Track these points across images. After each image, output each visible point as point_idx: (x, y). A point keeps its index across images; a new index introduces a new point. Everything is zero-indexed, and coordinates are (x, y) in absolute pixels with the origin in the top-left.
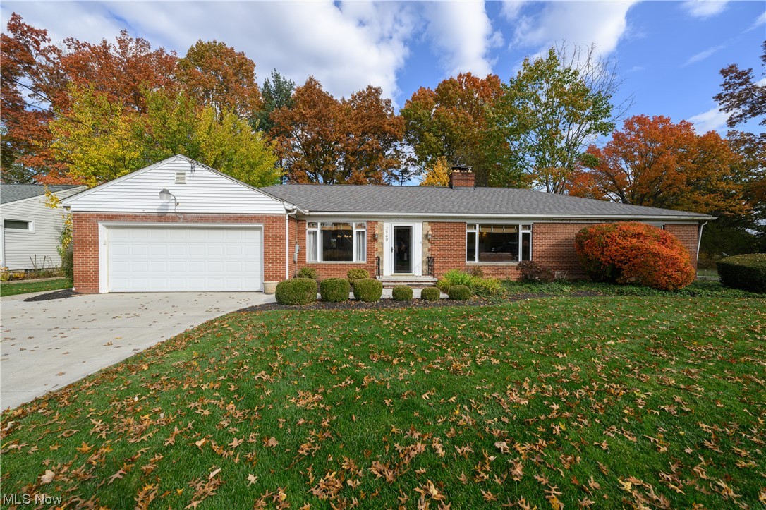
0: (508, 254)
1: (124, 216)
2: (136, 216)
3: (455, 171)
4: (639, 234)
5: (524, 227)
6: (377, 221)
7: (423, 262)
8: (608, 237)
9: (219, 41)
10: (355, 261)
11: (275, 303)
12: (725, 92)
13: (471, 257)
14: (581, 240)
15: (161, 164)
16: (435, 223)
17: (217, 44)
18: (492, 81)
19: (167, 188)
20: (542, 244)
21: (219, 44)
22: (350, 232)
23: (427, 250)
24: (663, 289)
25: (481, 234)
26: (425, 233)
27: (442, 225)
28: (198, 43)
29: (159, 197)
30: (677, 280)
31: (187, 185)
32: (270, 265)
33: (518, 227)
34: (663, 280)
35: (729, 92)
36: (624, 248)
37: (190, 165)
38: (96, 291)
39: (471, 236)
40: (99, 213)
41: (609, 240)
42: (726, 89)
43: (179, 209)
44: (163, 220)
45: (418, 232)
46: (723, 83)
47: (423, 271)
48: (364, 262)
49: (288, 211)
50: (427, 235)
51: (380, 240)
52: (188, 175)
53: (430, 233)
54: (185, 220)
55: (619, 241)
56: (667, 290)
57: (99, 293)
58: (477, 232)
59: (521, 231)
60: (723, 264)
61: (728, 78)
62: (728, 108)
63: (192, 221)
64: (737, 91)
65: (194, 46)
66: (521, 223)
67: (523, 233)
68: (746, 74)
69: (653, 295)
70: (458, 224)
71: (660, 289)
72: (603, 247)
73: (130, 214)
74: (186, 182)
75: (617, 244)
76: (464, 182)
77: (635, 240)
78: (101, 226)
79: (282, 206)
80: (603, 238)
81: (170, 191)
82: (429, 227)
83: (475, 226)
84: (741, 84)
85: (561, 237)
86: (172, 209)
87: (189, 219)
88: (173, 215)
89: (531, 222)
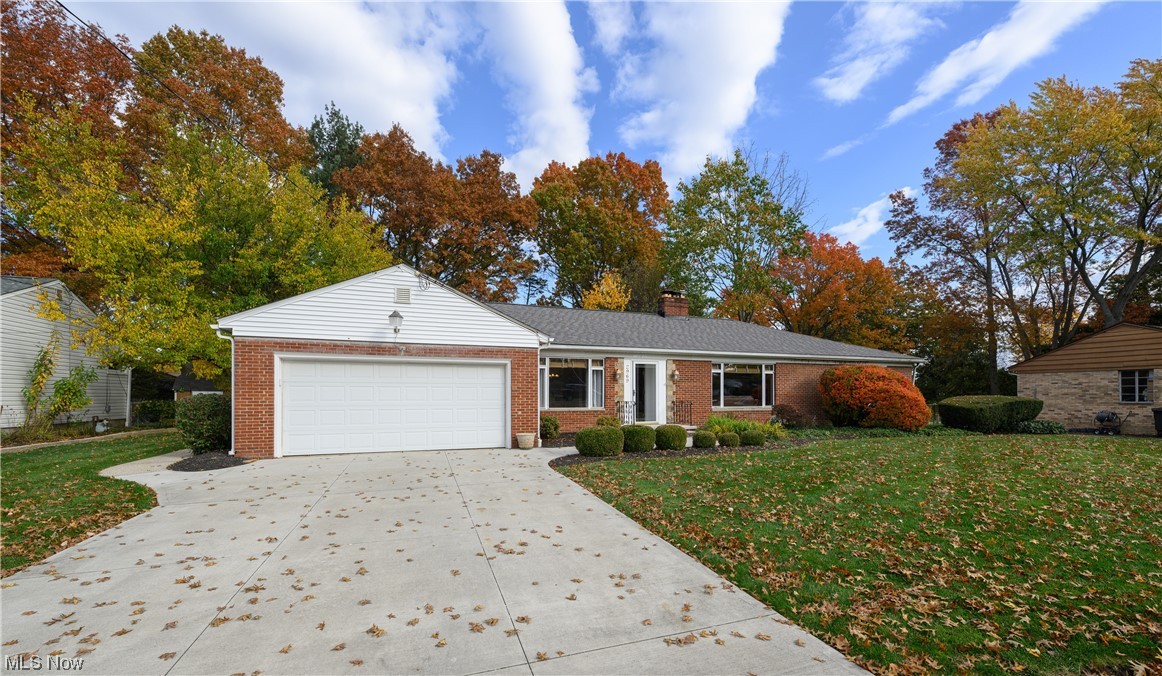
0: (750, 398)
1: (318, 345)
2: (335, 346)
3: (666, 295)
4: (883, 377)
5: (767, 367)
6: (616, 359)
7: (667, 407)
8: (857, 380)
9: (212, 33)
10: (590, 407)
11: (576, 455)
12: (893, 219)
13: (717, 403)
14: (826, 382)
15: (376, 276)
16: (680, 363)
17: (208, 38)
18: (652, 169)
19: (398, 309)
20: (785, 387)
21: (213, 38)
22: (584, 372)
23: (671, 393)
24: (908, 430)
25: (725, 374)
26: (670, 373)
27: (687, 363)
28: (171, 31)
29: (388, 322)
30: (920, 421)
31: (412, 306)
32: (520, 413)
33: (761, 367)
34: (908, 421)
35: (897, 219)
36: (872, 391)
37: (417, 280)
38: (270, 454)
39: (717, 378)
40: (279, 340)
41: (857, 383)
42: (895, 216)
43: (401, 338)
44: (376, 351)
45: (662, 370)
46: (892, 209)
47: (667, 419)
48: (602, 408)
49: (541, 344)
50: (673, 376)
51: (620, 381)
52: (414, 293)
53: (677, 373)
54: (408, 352)
55: (867, 383)
56: (910, 431)
57: (273, 458)
58: (721, 371)
59: (765, 372)
60: (945, 406)
61: (896, 204)
62: (896, 237)
63: (418, 354)
64: (905, 220)
65: (164, 35)
66: (764, 363)
67: (767, 375)
68: (911, 203)
69: (901, 436)
70: (705, 364)
71: (905, 431)
72: (852, 390)
73: (328, 342)
74: (411, 301)
75: (866, 387)
76: (678, 310)
77: (881, 383)
78: (277, 357)
79: (536, 338)
80: (852, 379)
81: (401, 314)
82: (674, 366)
83: (720, 365)
84: (907, 213)
85: (802, 378)
86: (390, 338)
87: (414, 352)
88: (391, 345)
89: (774, 362)
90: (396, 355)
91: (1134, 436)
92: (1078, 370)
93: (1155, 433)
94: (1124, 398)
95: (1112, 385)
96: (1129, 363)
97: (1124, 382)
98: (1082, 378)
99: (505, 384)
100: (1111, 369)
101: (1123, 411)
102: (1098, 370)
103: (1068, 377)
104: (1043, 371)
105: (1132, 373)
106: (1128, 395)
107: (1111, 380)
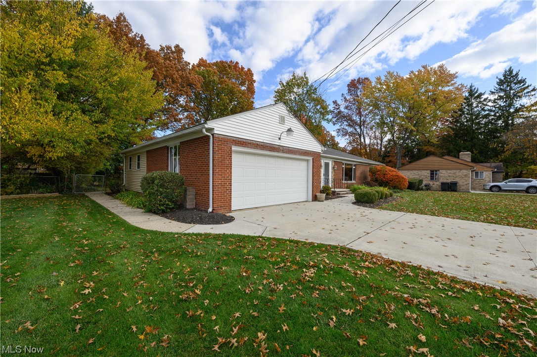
1: (251, 143)
2: (257, 145)
7: (332, 181)
20: (358, 173)
23: (333, 175)
26: (333, 166)
27: (337, 162)
31: (285, 126)
37: (288, 112)
43: (281, 143)
44: (272, 149)
45: (331, 165)
47: (332, 186)
50: (334, 168)
52: (286, 119)
53: (336, 166)
54: (283, 151)
57: (231, 212)
58: (344, 166)
59: (353, 167)
66: (354, 164)
70: (341, 163)
73: (255, 142)
82: (334, 163)
85: (361, 170)
86: (277, 142)
87: (285, 151)
88: (277, 146)
89: (356, 163)
90: (278, 152)
91: (434, 191)
92: (418, 170)
93: (440, 190)
94: (431, 179)
95: (428, 175)
96: (433, 168)
97: (431, 174)
98: (419, 172)
99: (308, 169)
100: (427, 170)
101: (431, 183)
102: (424, 170)
103: (415, 172)
104: (408, 170)
105: (433, 171)
106: (432, 178)
107: (427, 173)
